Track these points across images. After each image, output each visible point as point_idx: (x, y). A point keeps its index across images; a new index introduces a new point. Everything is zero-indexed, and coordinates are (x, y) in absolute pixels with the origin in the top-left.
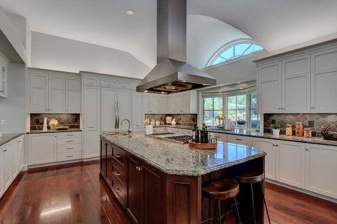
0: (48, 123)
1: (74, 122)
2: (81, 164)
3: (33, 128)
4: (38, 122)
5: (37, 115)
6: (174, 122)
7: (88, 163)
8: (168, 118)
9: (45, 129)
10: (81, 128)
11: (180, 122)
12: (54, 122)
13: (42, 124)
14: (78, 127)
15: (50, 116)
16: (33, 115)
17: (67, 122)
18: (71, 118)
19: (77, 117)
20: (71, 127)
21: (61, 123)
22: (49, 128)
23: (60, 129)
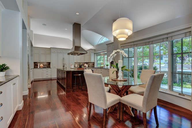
0: (40, 66)
1: (48, 65)
2: (51, 80)
3: (35, 67)
4: (36, 65)
5: (36, 63)
6: (87, 66)
7: (53, 80)
8: (85, 64)
9: (39, 67)
10: (51, 67)
11: (90, 66)
12: (42, 65)
13: (38, 66)
14: (50, 67)
15: (40, 63)
16: (34, 63)
17: (46, 65)
18: (47, 64)
19: (49, 63)
20: (47, 67)
21: (44, 66)
22: (40, 67)
23: (44, 67)
